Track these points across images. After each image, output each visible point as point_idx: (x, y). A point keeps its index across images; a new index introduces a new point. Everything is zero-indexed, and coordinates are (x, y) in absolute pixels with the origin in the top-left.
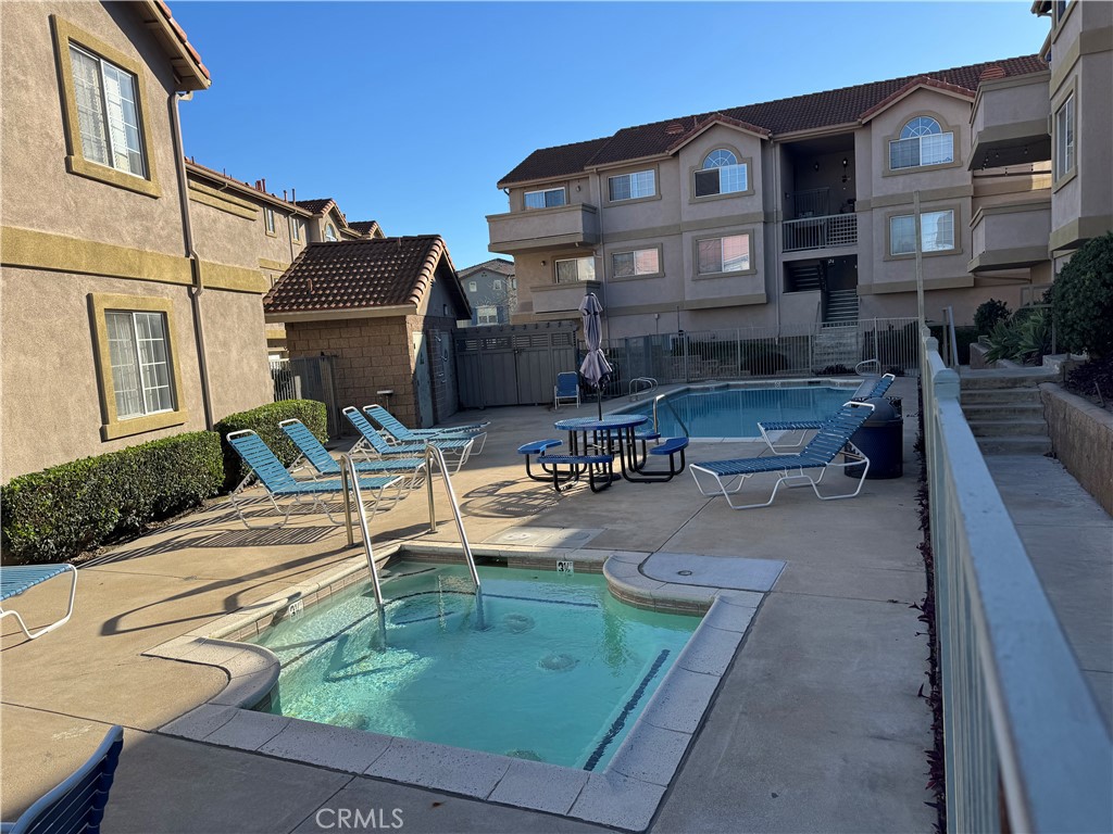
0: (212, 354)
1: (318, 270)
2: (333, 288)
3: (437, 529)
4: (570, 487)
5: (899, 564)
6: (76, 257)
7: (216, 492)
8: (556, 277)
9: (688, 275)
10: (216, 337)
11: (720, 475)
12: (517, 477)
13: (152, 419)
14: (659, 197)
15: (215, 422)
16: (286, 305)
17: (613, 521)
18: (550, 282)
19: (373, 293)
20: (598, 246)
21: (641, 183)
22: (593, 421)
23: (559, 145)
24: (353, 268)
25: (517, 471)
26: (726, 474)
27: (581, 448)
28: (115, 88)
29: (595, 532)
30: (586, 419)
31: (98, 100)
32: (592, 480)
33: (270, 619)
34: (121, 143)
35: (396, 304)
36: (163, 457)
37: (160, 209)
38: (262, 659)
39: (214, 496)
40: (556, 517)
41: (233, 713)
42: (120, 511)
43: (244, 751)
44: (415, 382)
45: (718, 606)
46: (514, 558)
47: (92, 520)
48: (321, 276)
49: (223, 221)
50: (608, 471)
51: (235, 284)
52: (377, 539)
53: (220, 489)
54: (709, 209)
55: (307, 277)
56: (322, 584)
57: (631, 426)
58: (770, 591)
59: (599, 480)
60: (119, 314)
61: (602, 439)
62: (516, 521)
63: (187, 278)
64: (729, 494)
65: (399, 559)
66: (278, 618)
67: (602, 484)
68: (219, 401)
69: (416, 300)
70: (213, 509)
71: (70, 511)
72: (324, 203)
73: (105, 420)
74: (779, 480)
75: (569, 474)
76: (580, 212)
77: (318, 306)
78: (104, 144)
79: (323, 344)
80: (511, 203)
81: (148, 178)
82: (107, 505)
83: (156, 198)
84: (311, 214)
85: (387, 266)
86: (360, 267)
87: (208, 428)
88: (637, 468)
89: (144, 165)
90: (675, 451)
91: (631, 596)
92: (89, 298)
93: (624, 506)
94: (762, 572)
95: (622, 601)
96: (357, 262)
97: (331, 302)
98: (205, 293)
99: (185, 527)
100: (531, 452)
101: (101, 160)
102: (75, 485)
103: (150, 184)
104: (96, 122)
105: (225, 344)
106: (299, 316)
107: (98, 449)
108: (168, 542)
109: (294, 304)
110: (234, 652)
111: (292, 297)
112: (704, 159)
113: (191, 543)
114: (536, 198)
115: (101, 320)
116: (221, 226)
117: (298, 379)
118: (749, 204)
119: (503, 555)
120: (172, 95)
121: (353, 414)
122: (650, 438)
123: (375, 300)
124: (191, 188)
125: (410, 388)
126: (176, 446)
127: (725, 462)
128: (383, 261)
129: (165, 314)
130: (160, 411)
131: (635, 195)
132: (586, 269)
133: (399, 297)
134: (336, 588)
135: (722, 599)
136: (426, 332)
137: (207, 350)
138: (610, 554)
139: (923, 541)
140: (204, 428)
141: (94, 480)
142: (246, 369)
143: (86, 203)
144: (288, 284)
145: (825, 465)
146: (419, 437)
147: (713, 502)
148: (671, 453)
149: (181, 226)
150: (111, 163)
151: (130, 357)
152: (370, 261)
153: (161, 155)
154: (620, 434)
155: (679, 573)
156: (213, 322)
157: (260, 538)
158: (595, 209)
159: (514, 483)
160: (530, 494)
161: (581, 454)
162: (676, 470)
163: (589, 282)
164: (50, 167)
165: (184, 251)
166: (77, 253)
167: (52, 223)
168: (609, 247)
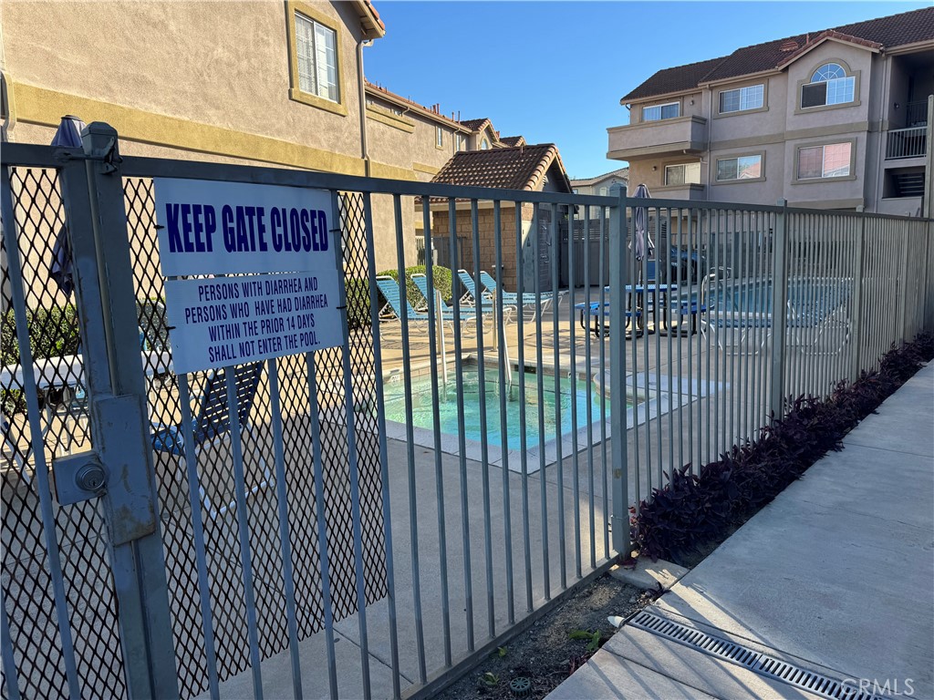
1: (460, 172)
8: (666, 181)
9: (788, 179)
14: (767, 108)
18: (659, 185)
20: (702, 155)
21: (750, 96)
23: (680, 65)
28: (321, 40)
31: (311, 49)
34: (324, 79)
37: (347, 124)
48: (461, 177)
49: (389, 133)
54: (816, 119)
63: (361, 172)
66: (384, 382)
72: (481, 122)
76: (690, 123)
78: (313, 80)
80: (632, 117)
81: (340, 103)
83: (344, 116)
84: (471, 131)
85: (509, 169)
86: (490, 170)
89: (338, 93)
96: (488, 165)
100: (584, 308)
101: (311, 91)
103: (341, 106)
104: (309, 65)
106: (442, 206)
112: (813, 74)
114: (653, 111)
116: (387, 136)
117: (436, 251)
118: (854, 114)
120: (359, 43)
121: (464, 274)
124: (367, 109)
128: (508, 165)
131: (743, 108)
132: (693, 173)
149: (360, 136)
150: (317, 93)
152: (499, 165)
153: (350, 86)
158: (705, 120)
160: (577, 338)
163: (692, 185)
164: (279, 96)
165: (361, 154)
166: (293, 153)
167: (279, 132)
168: (715, 154)
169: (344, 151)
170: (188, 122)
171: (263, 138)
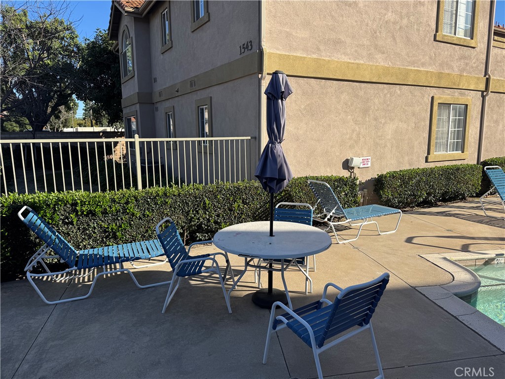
0: (488, 126)
6: (430, 80)
7: (475, 195)
10: (492, 117)
13: (450, 155)
15: (481, 160)
33: (483, 261)
37: (475, 53)
43: (450, 314)
47: (414, 195)
53: (477, 193)
60: (445, 105)
63: (482, 87)
66: (488, 262)
68: (487, 150)
70: (470, 202)
71: (406, 189)
73: (429, 153)
78: (454, 25)
81: (472, 38)
82: (422, 190)
83: (474, 48)
87: (478, 163)
89: (471, 33)
92: (433, 98)
98: (492, 95)
99: (454, 208)
101: (451, 33)
102: (410, 179)
103: (473, 41)
104: (452, 15)
105: (496, 122)
107: (423, 165)
108: (444, 212)
110: (459, 270)
115: (435, 108)
124: (494, 40)
129: (467, 105)
130: (455, 152)
140: (475, 163)
141: (418, 178)
143: (440, 54)
149: (484, 62)
150: (455, 34)
151: (446, 126)
153: (482, 25)
156: (492, 110)
157: (491, 221)
164: (427, 39)
165: (484, 73)
166: (431, 78)
167: (423, 65)
169: (470, 73)
170: (362, 64)
171: (411, 70)
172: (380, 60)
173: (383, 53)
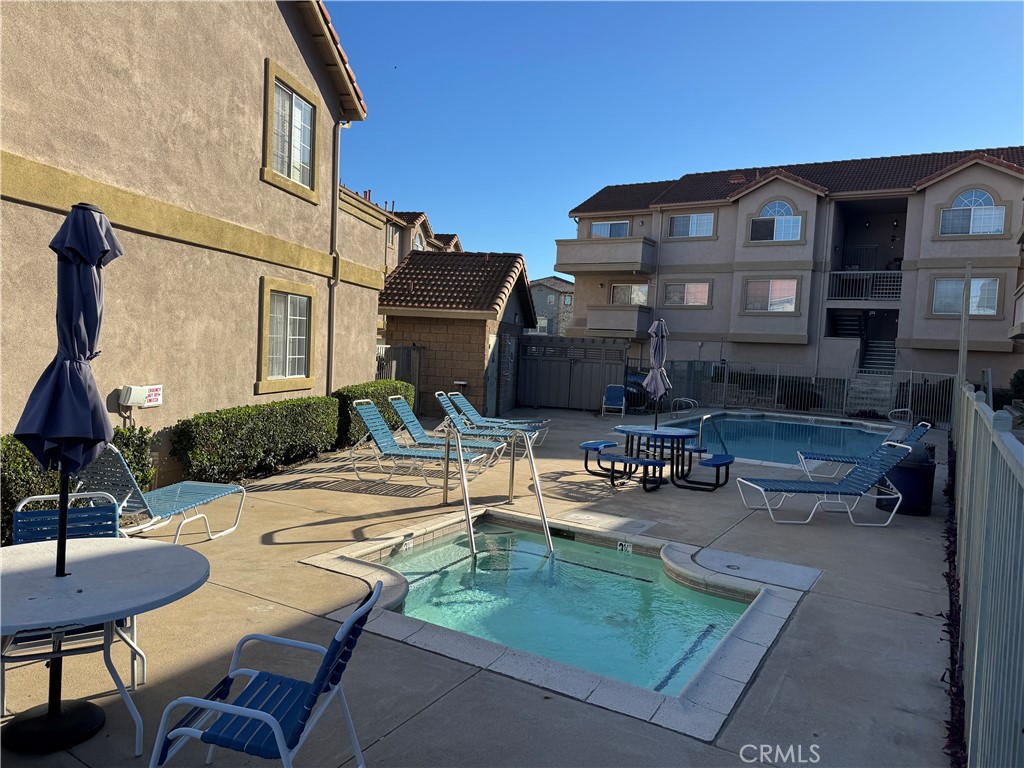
0: (338, 334)
1: (418, 274)
2: (430, 290)
3: (514, 501)
4: (623, 484)
5: (925, 587)
6: (257, 247)
7: (329, 448)
8: (612, 298)
9: (735, 309)
10: (343, 321)
11: (766, 490)
12: (576, 469)
13: (290, 381)
14: (715, 237)
15: (333, 390)
16: (390, 300)
17: (666, 517)
18: (605, 303)
19: (462, 298)
20: (652, 276)
21: (701, 224)
22: (650, 430)
23: (628, 183)
24: (447, 275)
25: (577, 465)
26: (772, 490)
27: (635, 452)
28: (299, 117)
29: (649, 524)
30: (644, 428)
31: (287, 124)
32: (644, 480)
33: (389, 551)
34: (297, 158)
35: (481, 309)
36: (298, 413)
37: (317, 215)
38: (394, 578)
39: (326, 451)
40: (613, 507)
41: (381, 611)
42: (264, 452)
43: (393, 639)
44: (486, 378)
45: (763, 595)
46: (581, 534)
47: (245, 456)
48: (420, 279)
49: (359, 228)
50: (657, 475)
51: (362, 280)
52: (475, 501)
53: (332, 446)
54: (761, 253)
55: (409, 279)
56: (429, 529)
57: (684, 438)
58: (809, 591)
59: (651, 482)
60: (280, 294)
61: (655, 446)
62: (579, 505)
63: (329, 271)
64: (772, 510)
65: (483, 521)
66: (395, 551)
67: (651, 485)
68: (338, 374)
69: (497, 308)
70: (327, 460)
71: (232, 446)
72: (417, 215)
73: (259, 378)
74: (819, 503)
75: (622, 474)
76: (641, 245)
77: (416, 305)
78: (287, 160)
79: (415, 336)
80: (579, 231)
81: (312, 189)
82: (256, 445)
83: (315, 205)
84: (405, 224)
85: (475, 276)
86: (452, 275)
87: (327, 395)
88: (684, 476)
89: (311, 180)
90: (722, 465)
91: (686, 578)
92: (262, 279)
93: (673, 506)
94: (803, 576)
95: (676, 582)
96: (450, 270)
97: (428, 302)
98: (340, 285)
99: (306, 472)
100: (590, 449)
101: (282, 172)
102: (239, 426)
103: (314, 193)
104: (283, 141)
105: (347, 329)
106: (399, 311)
107: (252, 401)
108: (297, 481)
109: (397, 300)
110: (371, 570)
111: (396, 295)
112: (761, 208)
113: (315, 485)
114: (601, 229)
115: (267, 298)
116: (357, 232)
117: (394, 363)
118: (799, 252)
119: (571, 529)
120: (337, 124)
121: (442, 397)
122: (696, 451)
123: (464, 304)
124: (340, 199)
125: (482, 382)
126: (309, 406)
127: (769, 481)
128: (472, 272)
129: (310, 298)
130: (297, 376)
131: (693, 234)
132: (639, 295)
133: (483, 304)
134: (437, 534)
135: (767, 591)
136: (499, 336)
137: (335, 331)
138: (667, 543)
139: (948, 571)
140: (324, 394)
141: (251, 425)
142: (360, 350)
143: (269, 205)
144: (393, 283)
145: (861, 495)
146: (492, 425)
147: (756, 514)
148: (718, 467)
149: (329, 229)
150: (289, 175)
151: (281, 332)
152: (461, 271)
153: (323, 170)
154: (672, 445)
155: (728, 567)
156: (342, 310)
157: (370, 488)
158: (655, 242)
159: (572, 474)
160: (588, 485)
161: (635, 456)
162: (721, 482)
163: (641, 307)
164: (250, 175)
165: (329, 249)
166: (259, 244)
167: (246, 218)
168: (663, 277)
169: (311, 245)
171: (228, 224)
172: (175, 196)
173: (180, 183)
